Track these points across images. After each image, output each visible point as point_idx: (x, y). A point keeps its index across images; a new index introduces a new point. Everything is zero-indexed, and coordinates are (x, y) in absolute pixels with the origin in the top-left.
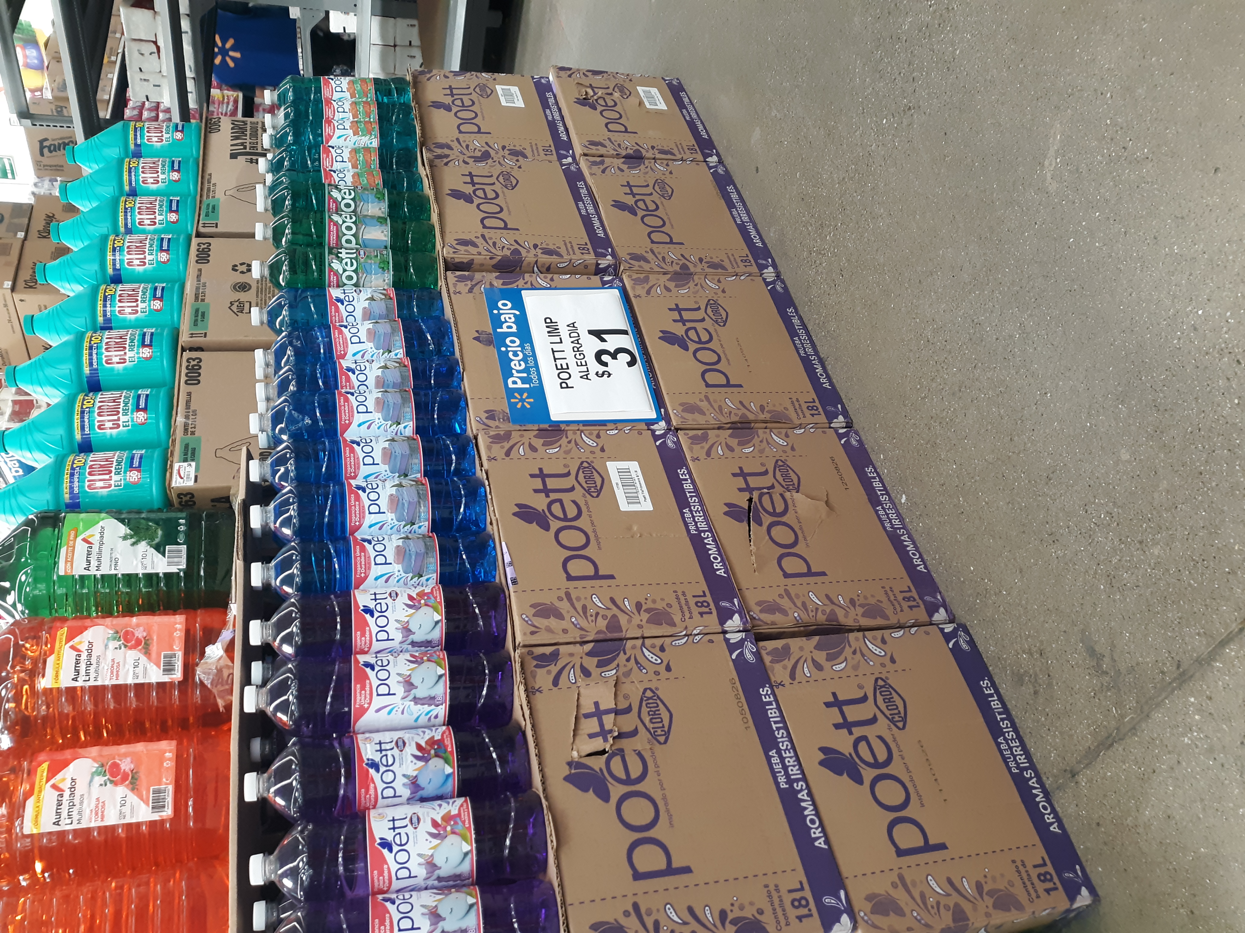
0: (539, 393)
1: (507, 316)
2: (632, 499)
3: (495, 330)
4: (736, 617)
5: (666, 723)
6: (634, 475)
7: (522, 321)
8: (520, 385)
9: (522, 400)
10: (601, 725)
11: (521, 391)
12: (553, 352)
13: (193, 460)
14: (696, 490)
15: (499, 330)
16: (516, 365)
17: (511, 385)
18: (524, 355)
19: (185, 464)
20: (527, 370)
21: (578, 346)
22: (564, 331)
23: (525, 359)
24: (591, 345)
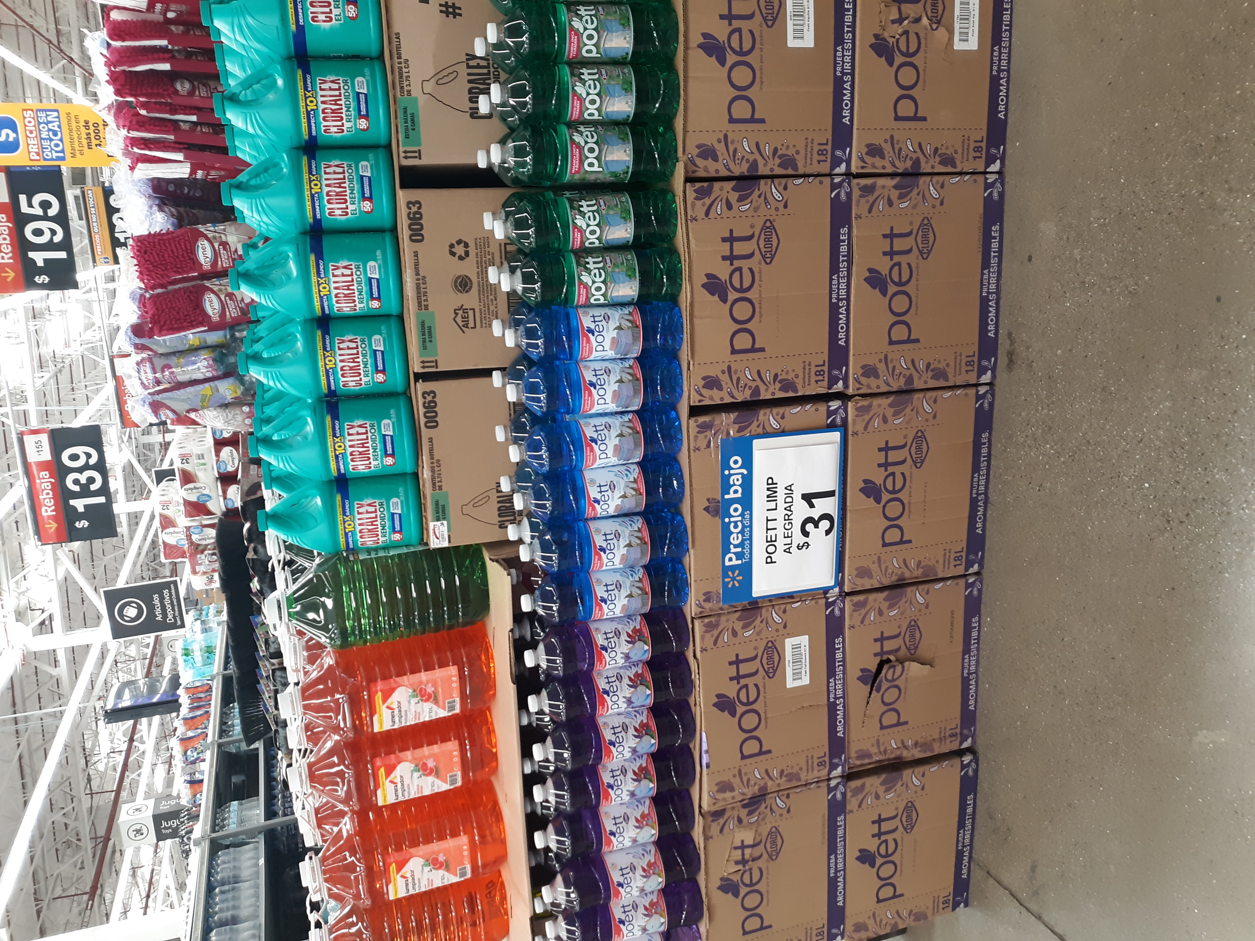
0: (746, 569)
1: (735, 477)
2: (797, 676)
3: (723, 497)
4: (840, 768)
5: (779, 847)
6: (803, 651)
7: (747, 483)
8: (735, 562)
9: (733, 579)
10: (743, 854)
11: (733, 568)
12: (768, 520)
13: (444, 519)
14: (844, 660)
15: (726, 497)
16: (735, 539)
17: (727, 563)
18: (743, 525)
19: (439, 523)
20: (741, 545)
21: (789, 513)
22: (781, 494)
23: (742, 532)
24: (801, 511)
